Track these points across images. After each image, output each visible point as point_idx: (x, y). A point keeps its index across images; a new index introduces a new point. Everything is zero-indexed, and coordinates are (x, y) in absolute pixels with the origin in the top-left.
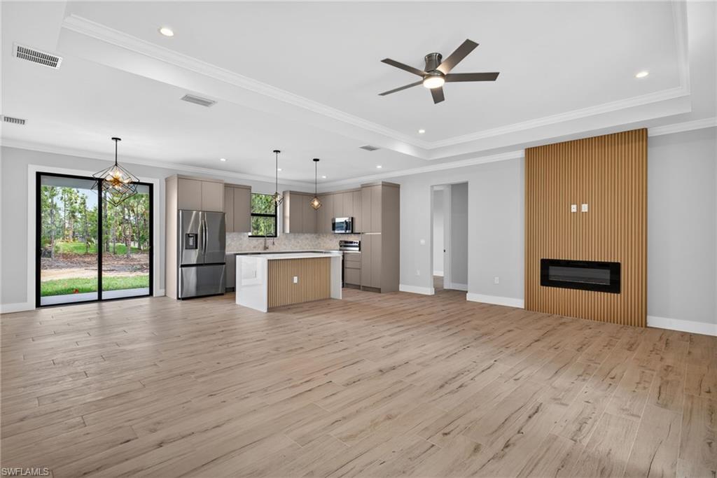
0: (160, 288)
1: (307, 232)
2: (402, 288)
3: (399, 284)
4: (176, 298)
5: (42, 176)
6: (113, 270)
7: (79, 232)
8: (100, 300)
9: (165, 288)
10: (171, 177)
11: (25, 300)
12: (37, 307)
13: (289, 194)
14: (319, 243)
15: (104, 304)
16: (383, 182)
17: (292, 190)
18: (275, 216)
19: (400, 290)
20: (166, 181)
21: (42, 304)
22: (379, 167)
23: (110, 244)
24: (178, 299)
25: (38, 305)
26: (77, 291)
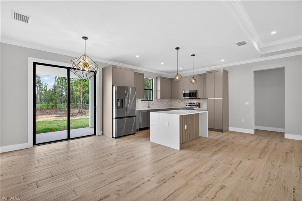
0: (100, 131)
1: (168, 98)
2: (230, 129)
3: (228, 126)
4: (112, 137)
5: (37, 65)
6: (60, 116)
7: (43, 99)
8: (69, 139)
9: (103, 130)
10: (105, 68)
11: (27, 141)
12: (33, 145)
13: (160, 78)
14: (171, 104)
15: (71, 141)
16: (223, 69)
17: (161, 76)
18: (152, 90)
19: (229, 130)
20: (102, 70)
21: (36, 143)
22: (223, 60)
23: (57, 105)
24: (113, 137)
25: (34, 144)
26: (51, 130)
